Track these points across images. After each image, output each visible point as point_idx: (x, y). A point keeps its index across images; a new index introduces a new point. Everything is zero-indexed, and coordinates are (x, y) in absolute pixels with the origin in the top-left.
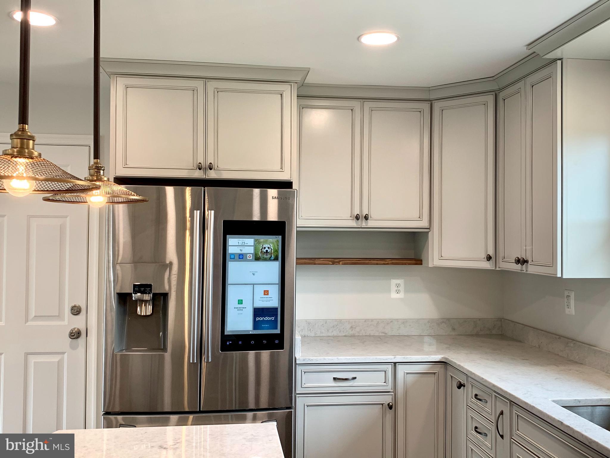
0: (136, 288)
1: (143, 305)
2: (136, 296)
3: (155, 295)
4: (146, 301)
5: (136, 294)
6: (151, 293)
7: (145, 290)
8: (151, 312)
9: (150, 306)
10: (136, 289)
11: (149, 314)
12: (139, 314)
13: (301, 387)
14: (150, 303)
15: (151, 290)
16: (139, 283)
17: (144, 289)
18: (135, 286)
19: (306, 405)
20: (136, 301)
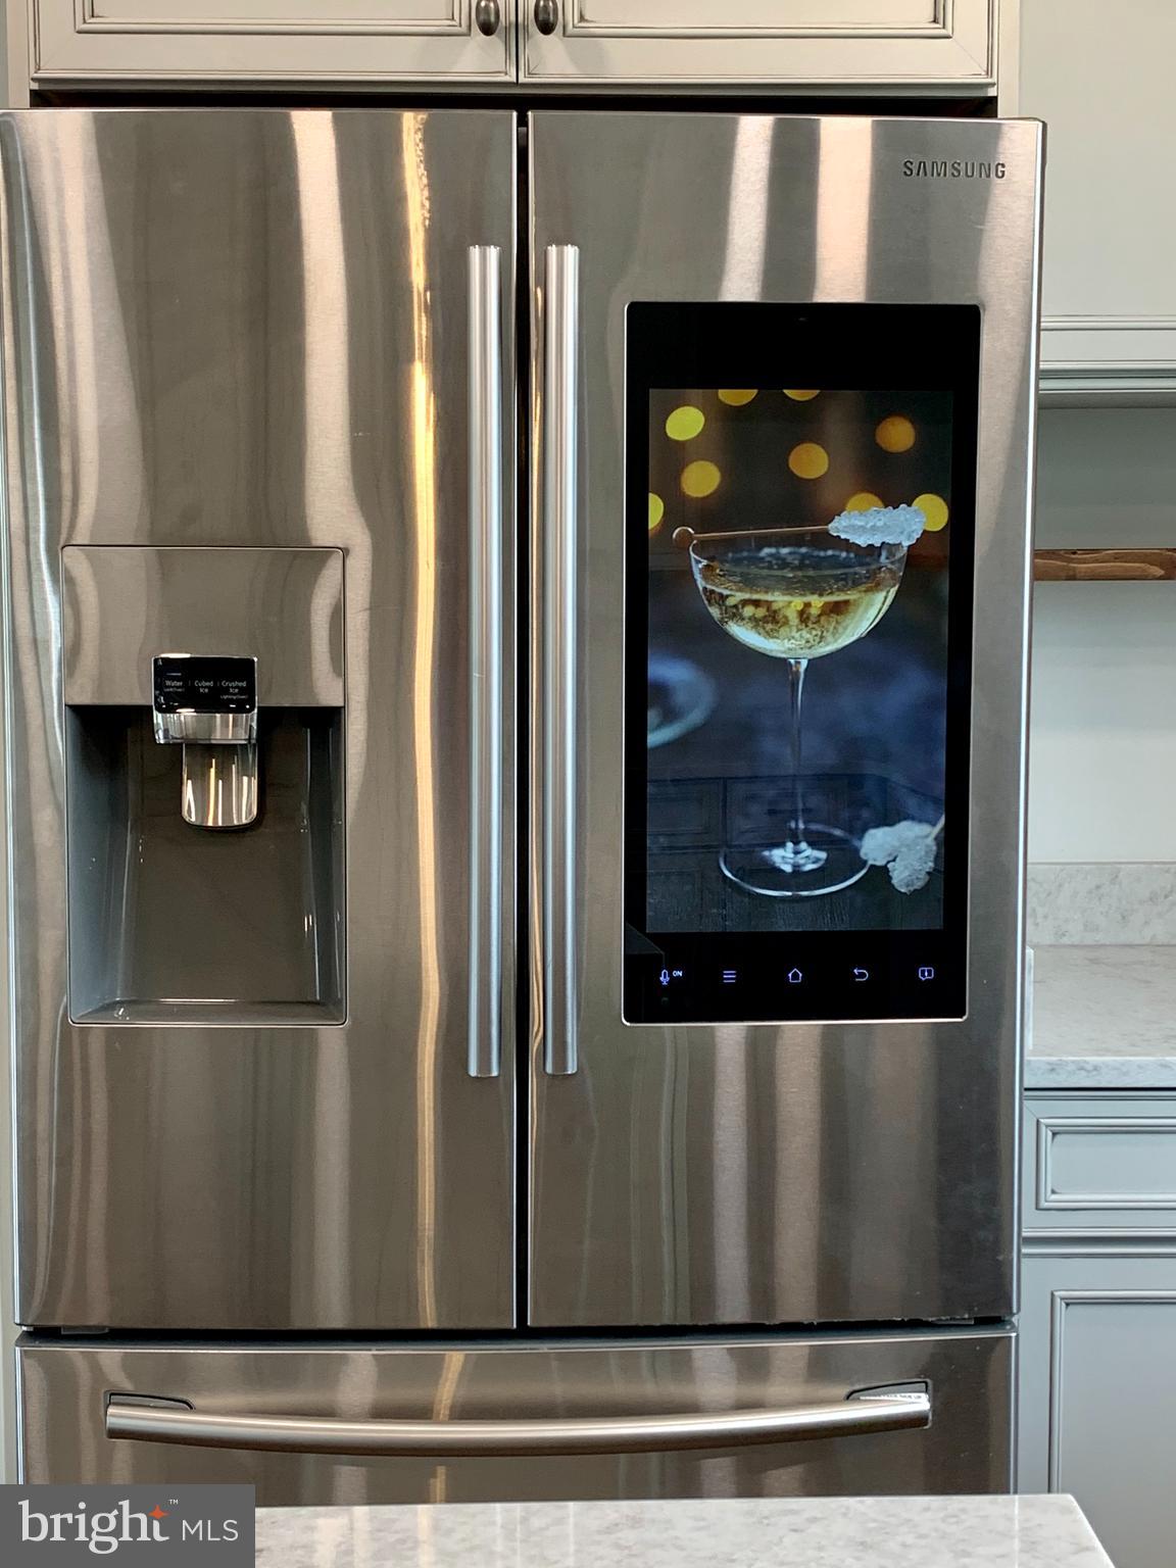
0: (174, 679)
1: (213, 771)
2: (176, 723)
3: (271, 719)
4: (226, 753)
5: (171, 710)
6: (252, 709)
7: (217, 691)
8: (255, 813)
9: (245, 779)
10: (168, 683)
11: (244, 821)
12: (193, 819)
13: (1037, 1209)
14: (244, 761)
15: (250, 691)
16: (188, 656)
17: (211, 684)
18: (164, 669)
19: (1062, 1299)
20: (174, 749)
